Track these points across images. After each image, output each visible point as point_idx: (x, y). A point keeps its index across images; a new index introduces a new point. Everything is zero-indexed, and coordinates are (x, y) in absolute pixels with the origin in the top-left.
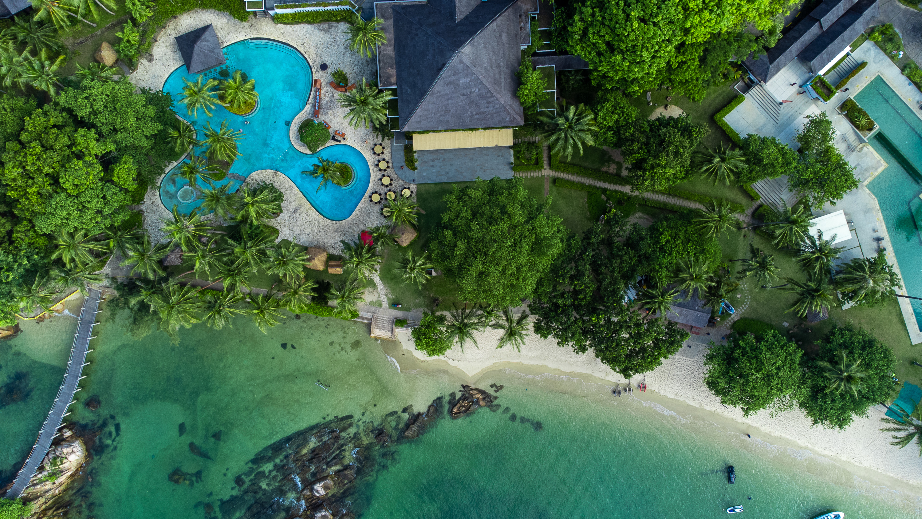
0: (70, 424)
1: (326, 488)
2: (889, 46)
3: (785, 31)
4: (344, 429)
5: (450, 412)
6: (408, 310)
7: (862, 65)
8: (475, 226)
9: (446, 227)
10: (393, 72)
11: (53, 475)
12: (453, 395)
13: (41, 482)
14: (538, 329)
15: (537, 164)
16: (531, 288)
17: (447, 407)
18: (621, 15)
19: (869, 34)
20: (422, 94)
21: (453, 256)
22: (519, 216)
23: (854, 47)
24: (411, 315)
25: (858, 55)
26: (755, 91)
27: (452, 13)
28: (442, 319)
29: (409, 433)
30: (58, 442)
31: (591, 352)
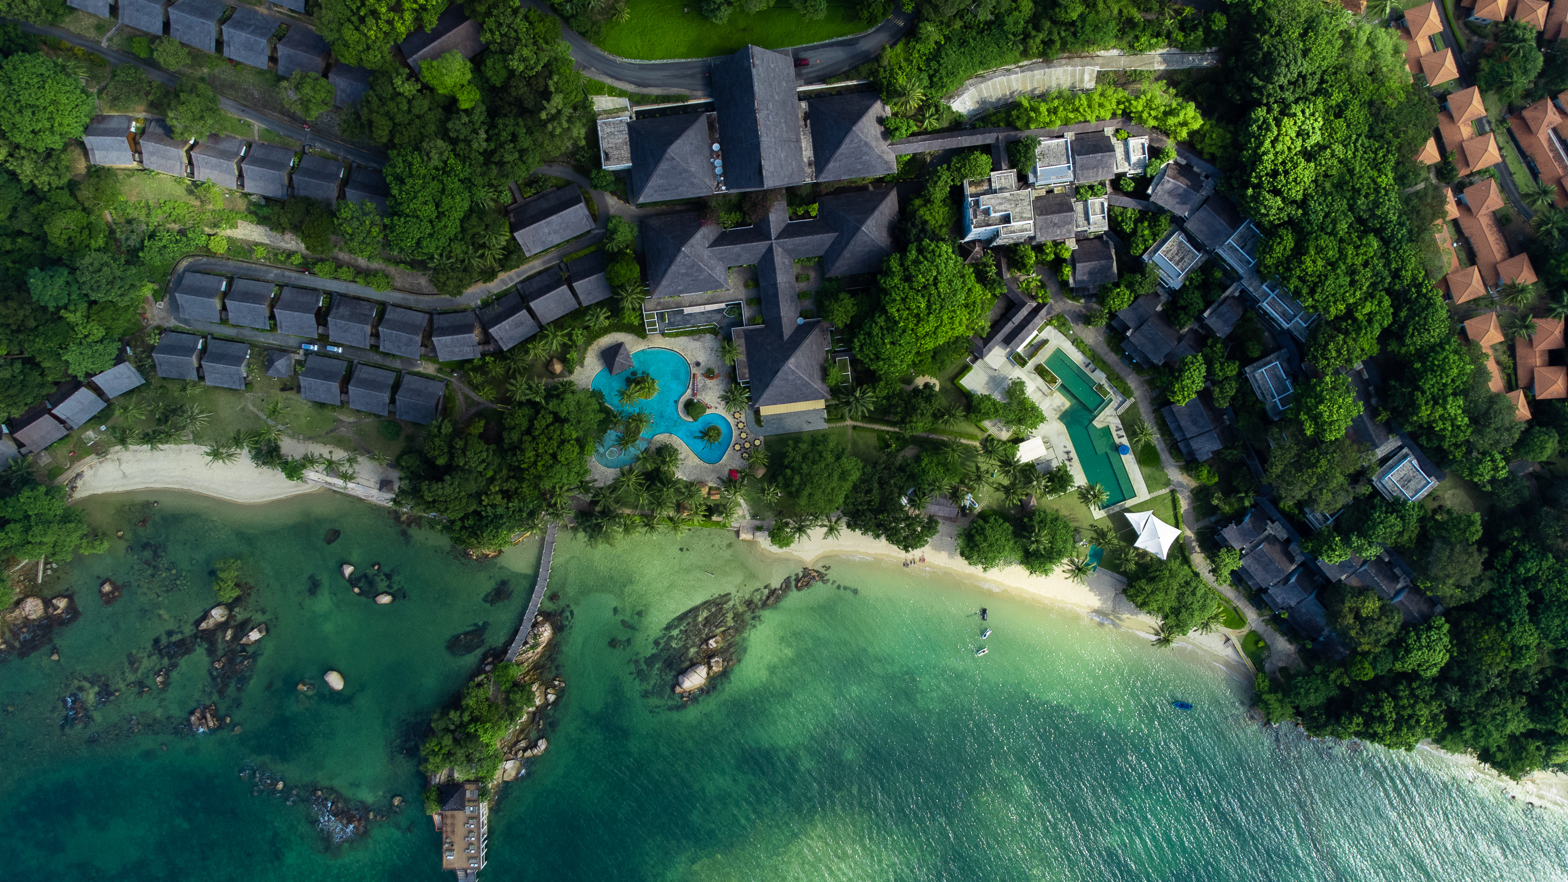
0: (541, 613)
1: (716, 642)
2: (1063, 329)
3: (992, 327)
4: (726, 603)
5: (796, 586)
6: (763, 519)
7: (1045, 342)
8: (804, 466)
9: (787, 467)
10: (746, 371)
11: (533, 647)
12: (797, 575)
13: (525, 652)
14: (849, 526)
15: (842, 418)
16: (841, 501)
17: (793, 583)
18: (880, 341)
19: (1049, 323)
20: (766, 386)
21: (793, 485)
22: (830, 458)
23: (1040, 331)
24: (765, 524)
25: (1043, 335)
26: (979, 362)
27: (781, 336)
28: (787, 524)
29: (769, 602)
30: (535, 625)
31: (883, 538)
